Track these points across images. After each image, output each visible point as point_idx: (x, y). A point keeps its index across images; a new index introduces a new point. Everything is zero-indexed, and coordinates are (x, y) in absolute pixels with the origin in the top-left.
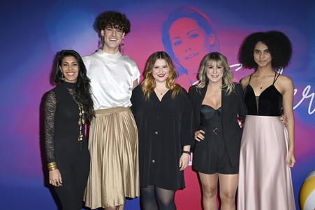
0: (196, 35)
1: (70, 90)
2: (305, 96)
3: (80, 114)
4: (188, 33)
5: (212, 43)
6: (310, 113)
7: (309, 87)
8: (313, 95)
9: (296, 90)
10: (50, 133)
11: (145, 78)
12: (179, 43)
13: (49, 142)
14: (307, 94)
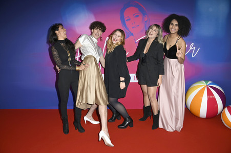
0: (137, 16)
1: (62, 44)
2: (191, 49)
4: (133, 15)
6: (193, 57)
7: (193, 44)
8: (194, 47)
9: (187, 45)
12: (129, 20)
14: (192, 47)
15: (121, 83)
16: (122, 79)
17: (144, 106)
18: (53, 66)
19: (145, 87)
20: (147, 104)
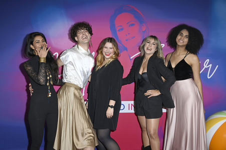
0: (132, 25)
2: (205, 66)
3: (48, 78)
4: (127, 23)
5: (144, 30)
6: (209, 78)
7: (208, 60)
8: (211, 65)
11: (98, 54)
12: (122, 29)
14: (207, 64)
15: (109, 108)
16: (112, 103)
17: (143, 146)
18: (26, 84)
19: (143, 119)
20: (147, 144)
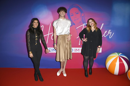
3: (36, 37)
4: (75, 13)
6: (110, 38)
8: (111, 32)
10: (29, 43)
13: (29, 45)
